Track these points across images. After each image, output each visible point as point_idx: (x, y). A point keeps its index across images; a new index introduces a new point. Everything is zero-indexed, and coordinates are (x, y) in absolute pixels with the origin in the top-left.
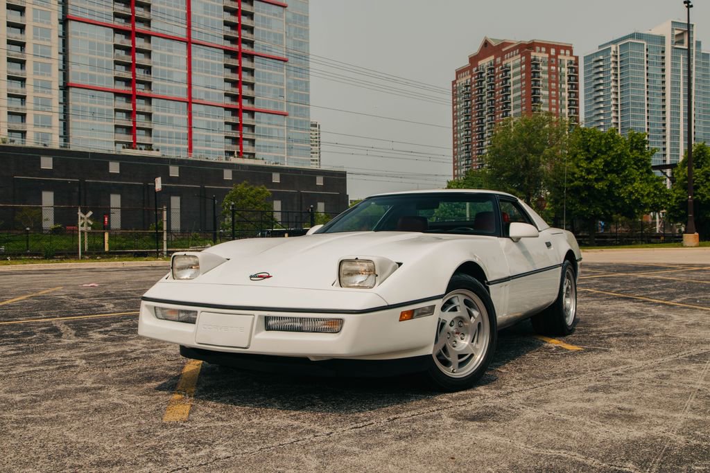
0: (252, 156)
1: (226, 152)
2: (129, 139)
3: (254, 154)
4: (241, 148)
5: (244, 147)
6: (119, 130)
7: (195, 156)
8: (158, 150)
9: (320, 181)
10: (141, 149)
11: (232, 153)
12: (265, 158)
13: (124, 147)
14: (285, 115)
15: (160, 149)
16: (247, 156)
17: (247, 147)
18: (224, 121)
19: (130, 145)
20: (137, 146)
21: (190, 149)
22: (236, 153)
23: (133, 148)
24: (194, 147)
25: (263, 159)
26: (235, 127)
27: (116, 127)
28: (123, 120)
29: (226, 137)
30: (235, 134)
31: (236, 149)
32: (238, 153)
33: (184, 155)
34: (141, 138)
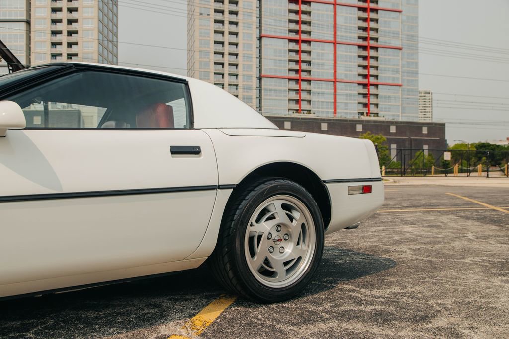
0: (377, 114)
1: (358, 113)
2: (297, 107)
3: (378, 114)
4: (369, 110)
5: (371, 109)
6: (291, 102)
7: (338, 116)
8: (314, 113)
9: (425, 130)
10: (304, 113)
11: (362, 114)
12: (385, 115)
13: (293, 112)
14: (400, 86)
15: (316, 112)
16: (373, 115)
17: (373, 109)
18: (357, 93)
19: (297, 111)
20: (302, 112)
21: (335, 112)
22: (365, 113)
23: (299, 113)
24: (338, 111)
25: (384, 117)
26: (365, 96)
27: (290, 100)
28: (294, 96)
29: (359, 103)
30: (365, 101)
31: (365, 110)
32: (367, 113)
33: (331, 116)
34: (304, 106)
